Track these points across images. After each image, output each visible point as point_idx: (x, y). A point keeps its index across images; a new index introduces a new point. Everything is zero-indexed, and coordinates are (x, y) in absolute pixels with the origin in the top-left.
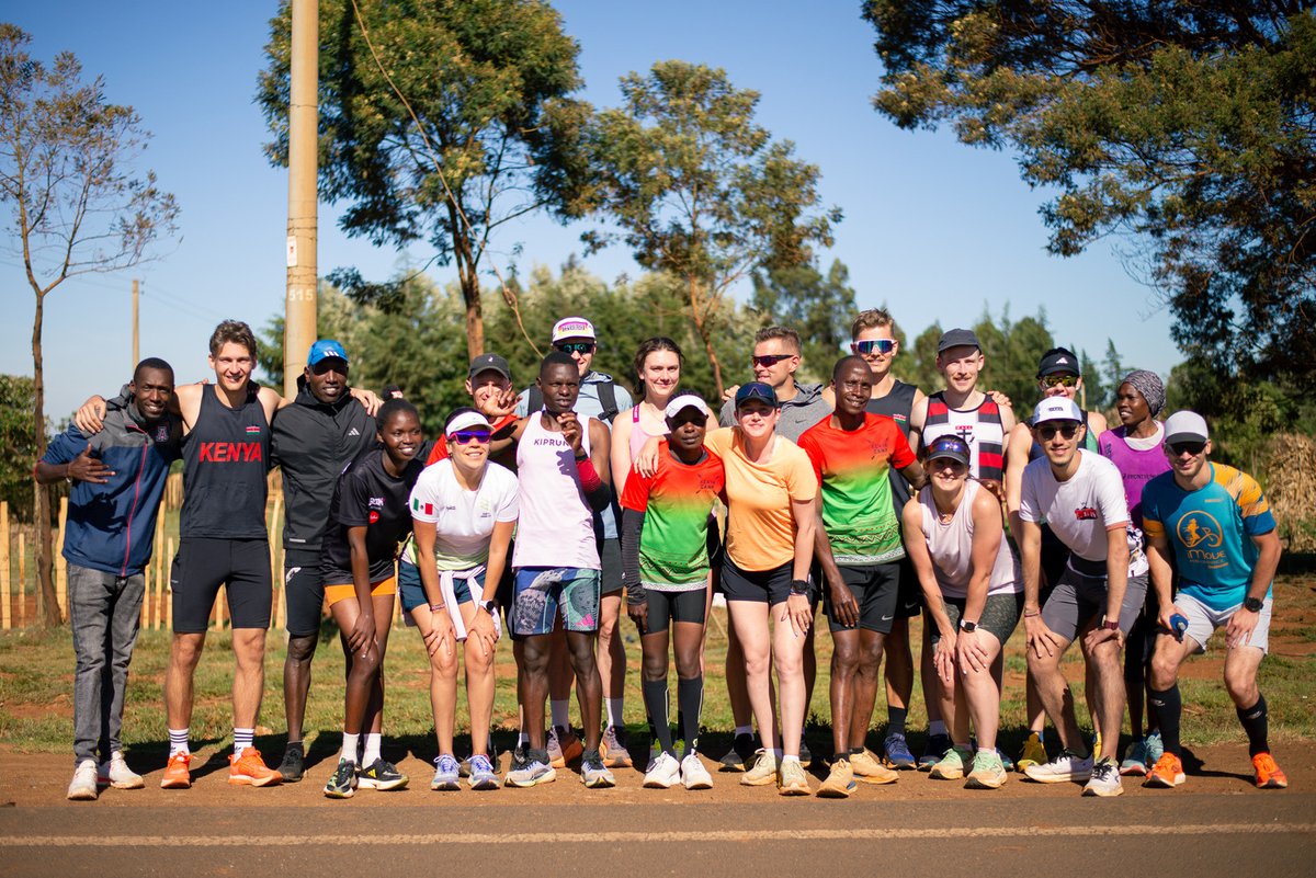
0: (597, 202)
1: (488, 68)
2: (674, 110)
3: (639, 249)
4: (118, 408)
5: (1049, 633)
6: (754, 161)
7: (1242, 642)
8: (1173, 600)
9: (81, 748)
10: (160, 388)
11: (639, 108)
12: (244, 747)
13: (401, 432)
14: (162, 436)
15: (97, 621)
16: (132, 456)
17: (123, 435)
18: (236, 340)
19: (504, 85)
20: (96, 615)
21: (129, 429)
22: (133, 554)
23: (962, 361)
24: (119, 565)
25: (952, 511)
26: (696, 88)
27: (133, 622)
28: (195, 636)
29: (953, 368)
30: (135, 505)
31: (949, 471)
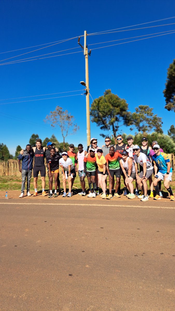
0: (132, 124)
1: (116, 108)
2: (141, 111)
3: (138, 129)
4: (25, 151)
5: (139, 178)
6: (152, 117)
7: (166, 179)
8: (157, 173)
9: (22, 191)
10: (29, 148)
11: (137, 112)
12: (43, 191)
13: (52, 152)
14: (31, 153)
15: (24, 176)
16: (28, 156)
17: (26, 154)
18: (38, 141)
19: (118, 110)
20: (24, 175)
21: (27, 153)
22: (29, 168)
23: (129, 141)
24: (28, 169)
25: (125, 161)
26: (144, 109)
27: (30, 176)
28: (36, 178)
29: (128, 142)
30: (29, 162)
31: (124, 155)
